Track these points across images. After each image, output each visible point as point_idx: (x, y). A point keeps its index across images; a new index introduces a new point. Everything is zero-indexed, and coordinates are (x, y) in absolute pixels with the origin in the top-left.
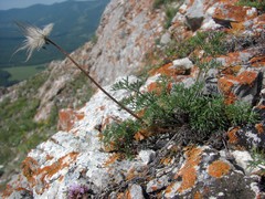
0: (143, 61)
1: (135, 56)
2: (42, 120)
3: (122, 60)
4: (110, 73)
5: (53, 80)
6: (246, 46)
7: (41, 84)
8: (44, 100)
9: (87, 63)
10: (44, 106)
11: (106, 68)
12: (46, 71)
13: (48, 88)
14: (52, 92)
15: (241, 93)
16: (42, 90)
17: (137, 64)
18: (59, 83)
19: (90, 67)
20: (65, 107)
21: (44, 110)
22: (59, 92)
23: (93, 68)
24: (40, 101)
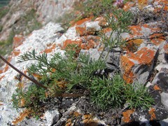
0: (73, 7)
1: (68, 3)
2: (3, 40)
3: (59, 5)
4: (50, 12)
5: (12, 13)
6: (147, 20)
7: (3, 15)
8: (5, 27)
9: (36, 4)
10: (5, 31)
11: (48, 9)
12: (7, 6)
13: (8, 19)
14: (11, 22)
15: (140, 72)
16: (4, 20)
17: (69, 8)
18: (16, 16)
19: (37, 7)
20: (18, 34)
21: (4, 34)
22: (16, 22)
23: (40, 8)
24: (2, 27)
